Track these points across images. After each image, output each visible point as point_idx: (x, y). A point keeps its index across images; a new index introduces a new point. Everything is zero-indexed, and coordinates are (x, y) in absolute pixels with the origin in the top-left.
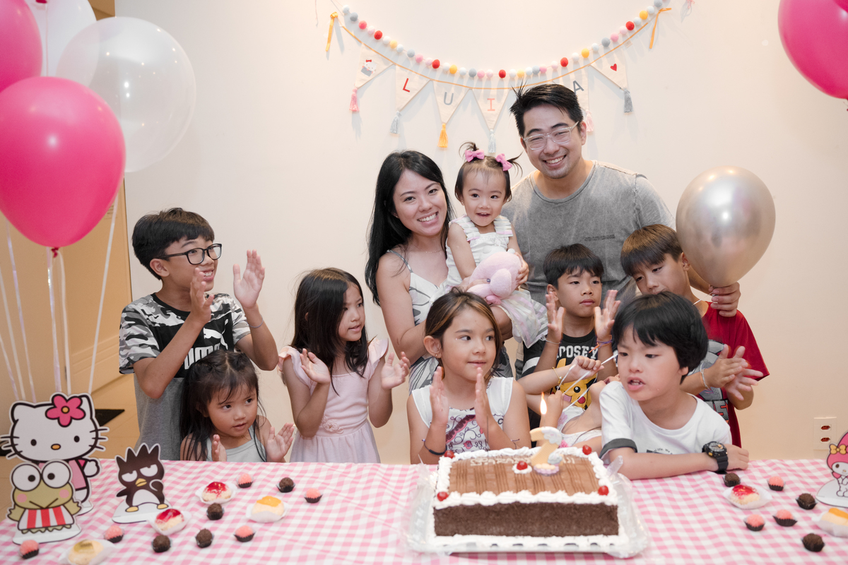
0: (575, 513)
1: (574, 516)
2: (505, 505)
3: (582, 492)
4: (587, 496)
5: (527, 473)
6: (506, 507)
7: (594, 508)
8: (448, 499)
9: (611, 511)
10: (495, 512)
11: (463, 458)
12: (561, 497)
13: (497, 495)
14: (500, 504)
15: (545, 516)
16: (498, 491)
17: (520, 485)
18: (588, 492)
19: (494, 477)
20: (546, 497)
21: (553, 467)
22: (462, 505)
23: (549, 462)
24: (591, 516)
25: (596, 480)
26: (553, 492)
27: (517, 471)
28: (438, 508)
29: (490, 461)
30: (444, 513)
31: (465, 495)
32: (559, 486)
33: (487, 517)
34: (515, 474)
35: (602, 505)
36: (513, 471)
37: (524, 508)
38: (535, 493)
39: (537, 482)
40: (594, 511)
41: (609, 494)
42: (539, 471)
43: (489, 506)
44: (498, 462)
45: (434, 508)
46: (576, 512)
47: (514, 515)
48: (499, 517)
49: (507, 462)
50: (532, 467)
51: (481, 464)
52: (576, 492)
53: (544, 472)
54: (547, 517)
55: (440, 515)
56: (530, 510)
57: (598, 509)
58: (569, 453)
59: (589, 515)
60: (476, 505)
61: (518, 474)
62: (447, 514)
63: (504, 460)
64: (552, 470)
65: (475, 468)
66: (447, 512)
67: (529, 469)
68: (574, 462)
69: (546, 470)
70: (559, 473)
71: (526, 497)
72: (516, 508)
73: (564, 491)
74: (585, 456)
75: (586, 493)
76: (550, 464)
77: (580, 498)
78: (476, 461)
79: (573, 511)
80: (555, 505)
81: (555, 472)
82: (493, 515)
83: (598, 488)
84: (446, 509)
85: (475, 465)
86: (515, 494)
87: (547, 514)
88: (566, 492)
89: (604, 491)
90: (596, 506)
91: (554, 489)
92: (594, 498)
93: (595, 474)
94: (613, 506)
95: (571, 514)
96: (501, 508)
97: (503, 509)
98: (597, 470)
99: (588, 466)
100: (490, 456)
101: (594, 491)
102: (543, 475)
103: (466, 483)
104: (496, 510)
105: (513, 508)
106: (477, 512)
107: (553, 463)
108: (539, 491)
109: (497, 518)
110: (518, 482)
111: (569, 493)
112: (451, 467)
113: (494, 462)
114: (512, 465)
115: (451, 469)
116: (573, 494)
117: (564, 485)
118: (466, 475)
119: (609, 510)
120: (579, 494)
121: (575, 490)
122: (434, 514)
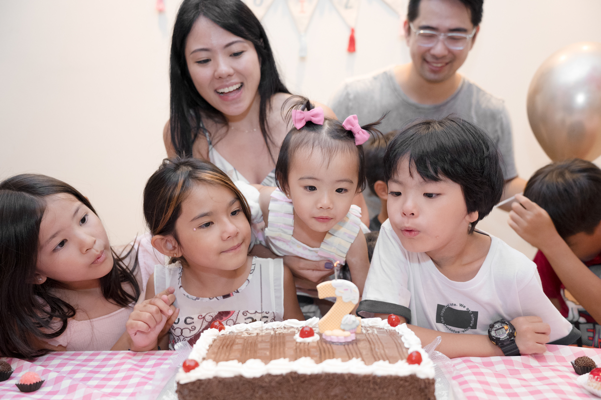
0: (375, 390)
1: (374, 394)
2: (277, 376)
3: (384, 360)
4: (391, 365)
5: (313, 342)
6: (277, 379)
7: (402, 382)
8: (197, 369)
9: (426, 388)
10: (262, 387)
11: (236, 331)
12: (356, 367)
13: (266, 363)
14: (269, 375)
15: (332, 394)
16: (266, 360)
17: (300, 352)
18: (392, 360)
19: (269, 347)
20: (334, 366)
21: (347, 333)
22: (215, 378)
23: (342, 327)
24: (397, 394)
25: (404, 350)
26: (343, 361)
27: (299, 339)
28: (182, 382)
29: (268, 331)
30: (191, 391)
31: (222, 363)
32: (354, 354)
33: (252, 395)
34: (297, 343)
35: (413, 378)
36: (295, 340)
37: (303, 382)
38: (320, 360)
39: (325, 350)
40: (401, 386)
41: (422, 363)
42: (328, 339)
43: (254, 379)
44: (277, 333)
45: (178, 383)
46: (377, 387)
47: (289, 391)
48: (268, 395)
49: (289, 332)
50: (321, 335)
51: (255, 334)
52: (376, 360)
53: (335, 340)
54: (336, 396)
55: (186, 392)
56: (313, 384)
57: (407, 384)
58: (371, 325)
59: (394, 392)
60: (236, 377)
61: (300, 343)
62: (195, 392)
63: (286, 330)
64: (345, 337)
65: (245, 339)
66: (196, 389)
67: (316, 337)
68: (376, 332)
69: (337, 337)
70: (355, 342)
71: (306, 366)
72: (292, 382)
73: (360, 359)
74: (393, 328)
75: (390, 363)
76: (344, 330)
77: (382, 369)
78: (250, 332)
79: (372, 386)
80: (347, 378)
81: (349, 340)
82: (260, 392)
83: (407, 356)
84: (193, 383)
85: (246, 335)
86: (292, 363)
87: (337, 391)
88: (363, 360)
89: (415, 359)
90: (405, 379)
91: (347, 358)
92: (402, 369)
93: (403, 343)
94: (428, 379)
95: (369, 391)
96: (270, 382)
97: (273, 384)
98: (406, 339)
99: (395, 336)
100: (270, 328)
101: (402, 359)
102: (333, 343)
103: (229, 354)
104: (264, 384)
105: (288, 381)
106: (238, 389)
107: (347, 328)
108: (325, 359)
109: (265, 396)
110: (298, 350)
111: (367, 362)
112: (215, 337)
113: (272, 333)
114: (294, 334)
115: (215, 340)
116: (372, 363)
117: (361, 354)
118: (232, 346)
119: (423, 386)
120: (381, 362)
121: (376, 358)
122: (177, 392)
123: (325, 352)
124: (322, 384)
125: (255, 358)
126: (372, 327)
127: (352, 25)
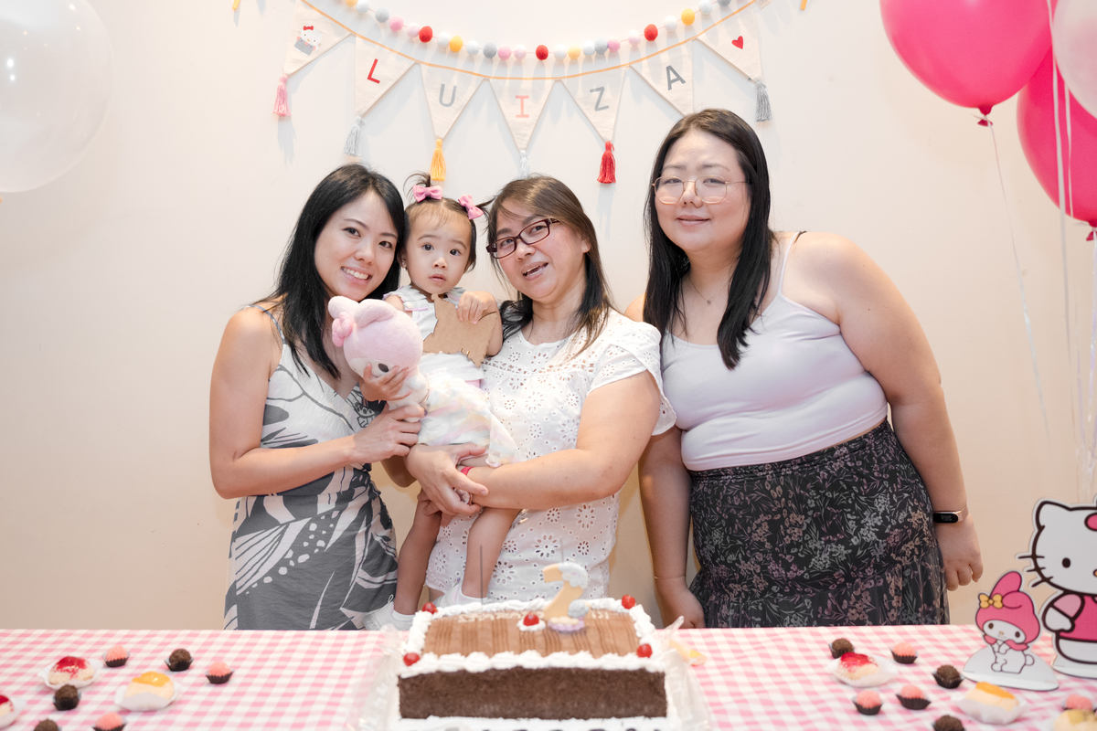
0: (602, 684)
1: (602, 689)
2: (501, 671)
3: (613, 653)
4: (620, 658)
5: (538, 630)
6: (502, 673)
7: (630, 676)
8: (419, 663)
9: (655, 681)
10: (486, 681)
11: (450, 614)
12: (584, 660)
13: (490, 657)
14: (494, 670)
15: (559, 688)
16: (491, 652)
17: (526, 643)
18: (621, 653)
19: (490, 636)
20: (561, 660)
21: (575, 621)
22: (438, 672)
23: (570, 614)
24: (626, 688)
25: (636, 640)
26: (571, 654)
27: (523, 628)
28: (405, 676)
29: (487, 616)
30: (413, 685)
31: (445, 657)
32: (582, 646)
33: (476, 690)
34: (520, 631)
35: (642, 673)
36: (518, 628)
37: (529, 676)
38: (546, 653)
39: (551, 640)
40: (630, 680)
41: (652, 656)
42: (555, 628)
43: (479, 673)
44: (498, 618)
45: (399, 677)
46: (605, 681)
47: (514, 686)
48: (492, 690)
49: (511, 617)
50: (546, 622)
51: (473, 620)
52: (605, 653)
53: (562, 628)
54: (562, 690)
55: (408, 686)
56: (539, 679)
57: (636, 678)
58: (602, 607)
59: (623, 686)
60: (459, 671)
61: (524, 632)
62: (417, 686)
63: (507, 614)
64: (573, 626)
65: (464, 627)
66: (418, 682)
67: (541, 625)
68: (607, 617)
69: (564, 625)
70: (584, 631)
71: (532, 660)
72: (517, 676)
73: (588, 652)
74: (626, 611)
75: (619, 655)
76: (571, 617)
77: (611, 662)
78: (467, 616)
79: (600, 680)
80: (574, 672)
81: (577, 628)
82: (485, 687)
83: (638, 646)
84: (415, 678)
85: (464, 621)
86: (517, 656)
87: (562, 685)
88: (591, 653)
89: (645, 652)
90: (634, 673)
91: (575, 651)
92: (631, 662)
93: (635, 631)
94: (658, 673)
95: (597, 685)
96: (495, 676)
97: (498, 678)
98: (639, 627)
99: (627, 623)
100: (489, 611)
101: (632, 651)
102: (560, 632)
103: (449, 644)
104: (488, 679)
105: (513, 675)
106: (461, 683)
107: (575, 615)
108: (551, 652)
109: (490, 691)
110: (523, 641)
111: (595, 655)
112: (430, 624)
113: (492, 618)
114: (518, 620)
115: (429, 627)
116: (601, 656)
117: (589, 645)
118: (450, 634)
119: (652, 679)
120: (610, 656)
121: (605, 651)
122: (398, 685)
123: (551, 642)
124: (549, 678)
125: (477, 651)
126: (604, 610)
127: (609, 138)
